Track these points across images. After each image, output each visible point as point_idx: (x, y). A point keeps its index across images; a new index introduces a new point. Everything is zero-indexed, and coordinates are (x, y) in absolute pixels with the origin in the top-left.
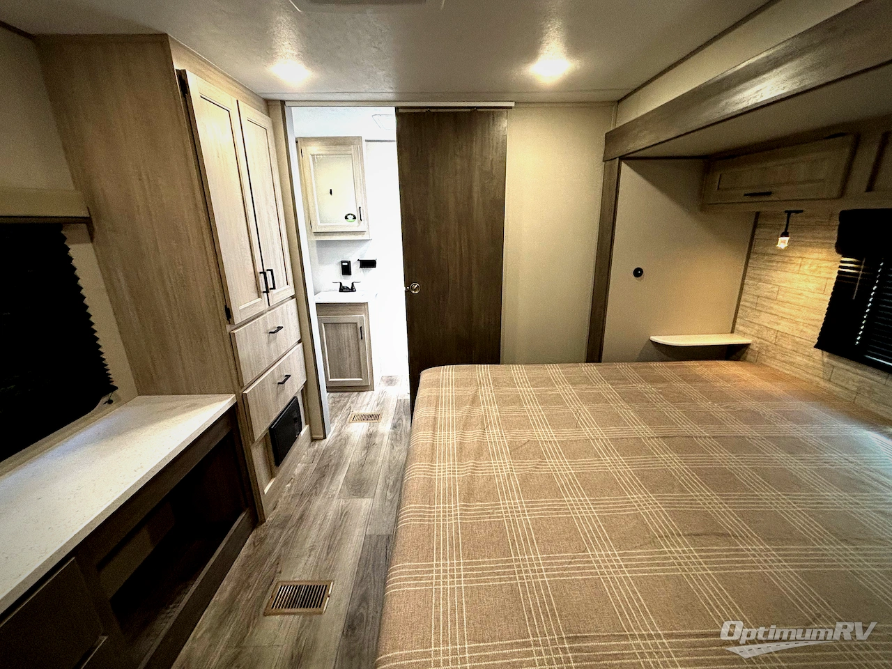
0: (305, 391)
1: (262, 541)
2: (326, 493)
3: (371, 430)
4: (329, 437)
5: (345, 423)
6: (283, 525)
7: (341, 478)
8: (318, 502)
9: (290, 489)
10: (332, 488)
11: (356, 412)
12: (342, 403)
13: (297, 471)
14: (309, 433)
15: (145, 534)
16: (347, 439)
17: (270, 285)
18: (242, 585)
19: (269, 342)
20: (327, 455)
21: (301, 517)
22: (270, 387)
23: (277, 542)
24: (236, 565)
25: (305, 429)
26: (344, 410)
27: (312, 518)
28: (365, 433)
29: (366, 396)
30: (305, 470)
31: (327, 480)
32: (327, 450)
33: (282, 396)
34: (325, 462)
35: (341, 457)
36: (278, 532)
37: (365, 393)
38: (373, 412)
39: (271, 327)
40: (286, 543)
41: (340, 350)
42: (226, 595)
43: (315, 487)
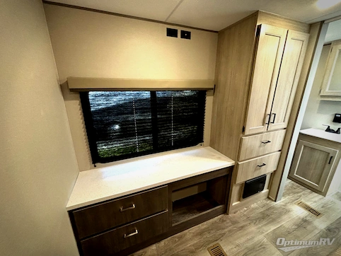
0: (273, 174)
1: (223, 221)
2: (259, 228)
3: (308, 219)
4: (278, 202)
5: (292, 202)
6: (234, 223)
7: (272, 228)
8: (253, 228)
9: (245, 211)
10: (265, 228)
11: (303, 200)
12: (296, 190)
13: (252, 206)
14: (267, 194)
15: (196, 187)
16: (288, 211)
17: (272, 121)
18: (208, 230)
19: (260, 146)
20: (272, 210)
21: (242, 227)
22: (252, 166)
23: (227, 227)
24: (211, 220)
25: (265, 191)
26: (296, 195)
27: (246, 232)
28: (302, 217)
29: (316, 197)
30: (256, 208)
31: (264, 222)
32: (273, 208)
33: (257, 172)
34: (268, 213)
35: (279, 217)
36: (230, 224)
37: (316, 194)
38: (316, 209)
39: (264, 140)
40: (230, 231)
41: (309, 164)
42: (203, 227)
43: (256, 220)
